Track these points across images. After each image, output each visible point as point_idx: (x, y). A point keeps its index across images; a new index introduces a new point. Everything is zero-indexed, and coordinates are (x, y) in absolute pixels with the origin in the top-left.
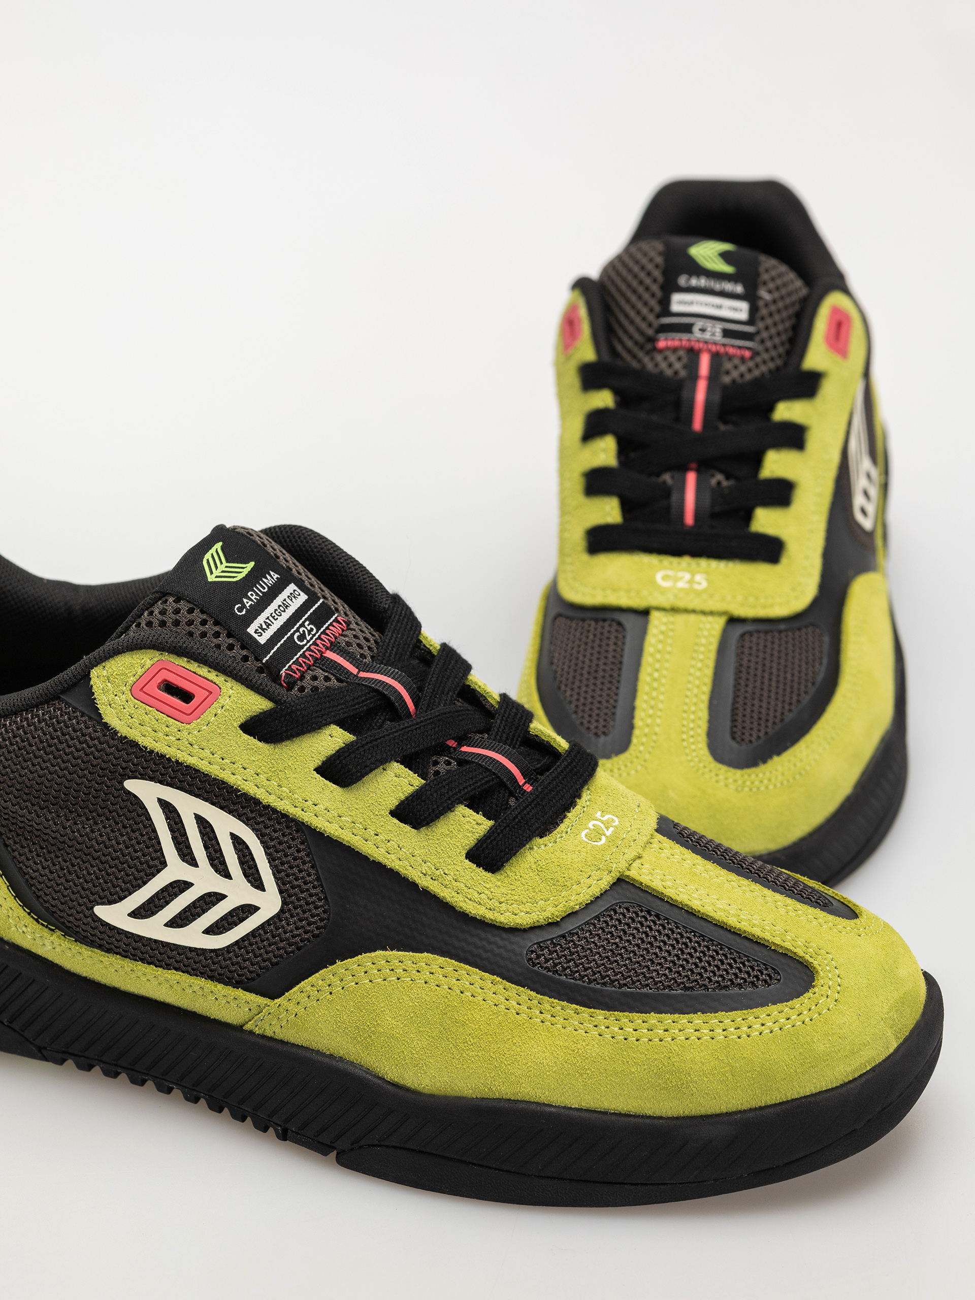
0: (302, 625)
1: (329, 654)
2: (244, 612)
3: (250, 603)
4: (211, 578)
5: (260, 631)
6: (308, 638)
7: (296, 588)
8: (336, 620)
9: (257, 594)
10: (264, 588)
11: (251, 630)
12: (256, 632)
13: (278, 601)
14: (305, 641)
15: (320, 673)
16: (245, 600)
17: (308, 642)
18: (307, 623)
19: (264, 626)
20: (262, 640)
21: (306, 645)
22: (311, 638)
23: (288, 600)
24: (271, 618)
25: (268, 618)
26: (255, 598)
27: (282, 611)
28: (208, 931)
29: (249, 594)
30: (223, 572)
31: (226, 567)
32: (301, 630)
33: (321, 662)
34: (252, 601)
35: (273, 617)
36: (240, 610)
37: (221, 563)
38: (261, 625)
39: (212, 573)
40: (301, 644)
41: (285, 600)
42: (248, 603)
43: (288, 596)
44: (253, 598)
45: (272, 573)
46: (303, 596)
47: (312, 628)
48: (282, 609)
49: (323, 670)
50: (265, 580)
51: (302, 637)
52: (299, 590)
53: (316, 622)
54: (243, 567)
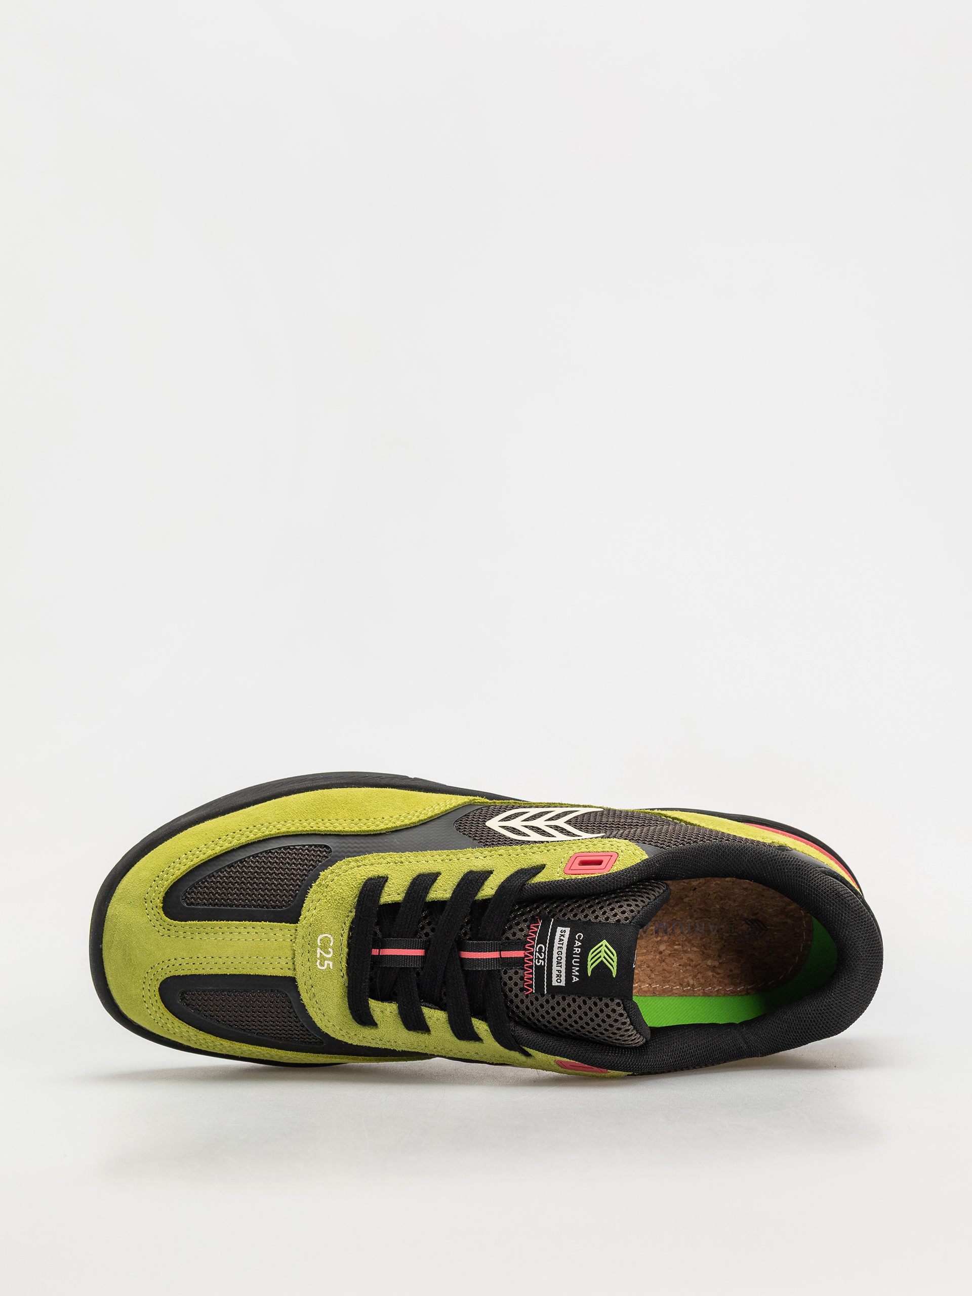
0: (544, 960)
1: (520, 954)
2: (576, 937)
3: (576, 945)
4: (604, 942)
5: (563, 934)
6: (537, 953)
7: (561, 984)
8: (531, 986)
9: (576, 954)
10: (575, 962)
11: (568, 930)
12: (565, 931)
13: (563, 961)
14: (537, 950)
15: (520, 935)
16: (580, 944)
17: (536, 952)
18: (543, 964)
19: (562, 938)
20: (559, 929)
21: (536, 948)
22: (535, 955)
23: (559, 968)
25: (562, 944)
26: (575, 950)
27: (558, 957)
29: (580, 949)
30: (600, 952)
31: (600, 957)
32: (543, 955)
33: (521, 944)
34: (576, 947)
35: (560, 947)
36: (580, 936)
37: (604, 957)
38: (564, 937)
39: (606, 946)
40: (538, 946)
41: (561, 966)
42: (578, 943)
43: (561, 972)
44: (577, 949)
45: (577, 979)
46: (554, 983)
47: (538, 962)
48: (559, 958)
49: (519, 939)
50: (577, 969)
51: (540, 951)
52: (559, 984)
53: (540, 969)
54: (592, 964)
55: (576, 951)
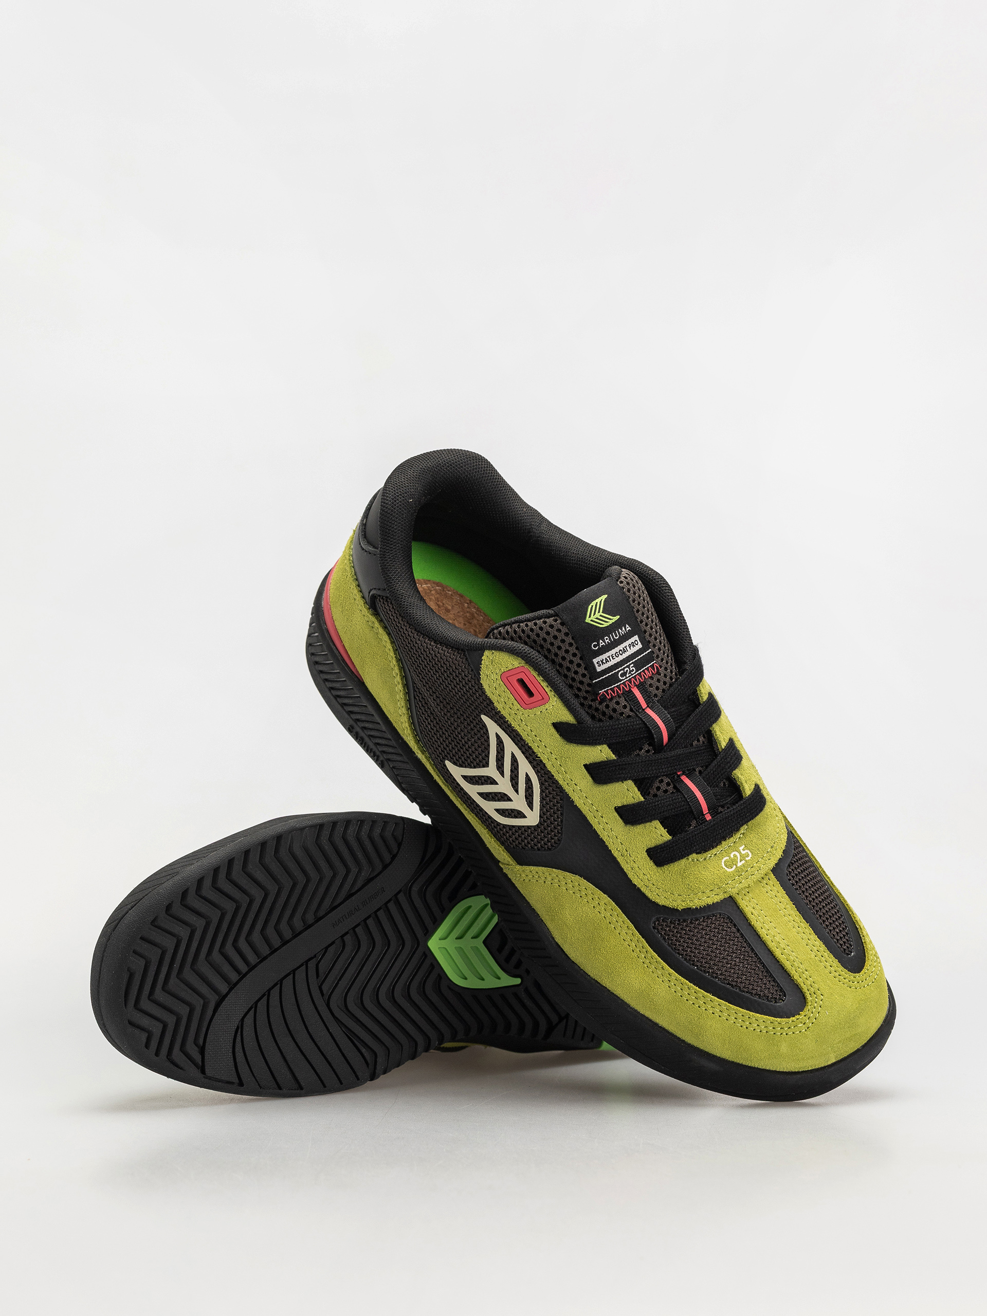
1: (637, 693)
2: (597, 648)
3: (603, 644)
4: (588, 620)
5: (601, 663)
6: (627, 676)
7: (637, 639)
8: (652, 666)
9: (610, 639)
10: (616, 636)
11: (595, 661)
12: (597, 663)
13: (621, 647)
14: (625, 677)
15: (623, 702)
16: (601, 641)
17: (627, 678)
18: (632, 665)
19: (604, 661)
20: (599, 669)
21: (624, 680)
22: (629, 676)
23: (628, 648)
24: (611, 657)
25: (609, 657)
26: (608, 642)
27: (620, 654)
28: (497, 810)
29: (605, 638)
30: (597, 618)
31: (601, 616)
32: (625, 670)
33: (629, 695)
34: (605, 643)
35: (612, 657)
36: (595, 646)
37: (599, 612)
38: (603, 660)
39: (590, 617)
40: (621, 678)
41: (626, 647)
42: (602, 643)
43: (630, 644)
44: (606, 641)
45: (627, 626)
46: (640, 646)
47: (633, 670)
48: (621, 652)
49: (626, 700)
50: (620, 631)
51: (624, 674)
52: (638, 641)
53: (638, 666)
54: (610, 619)
55: (608, 640)
